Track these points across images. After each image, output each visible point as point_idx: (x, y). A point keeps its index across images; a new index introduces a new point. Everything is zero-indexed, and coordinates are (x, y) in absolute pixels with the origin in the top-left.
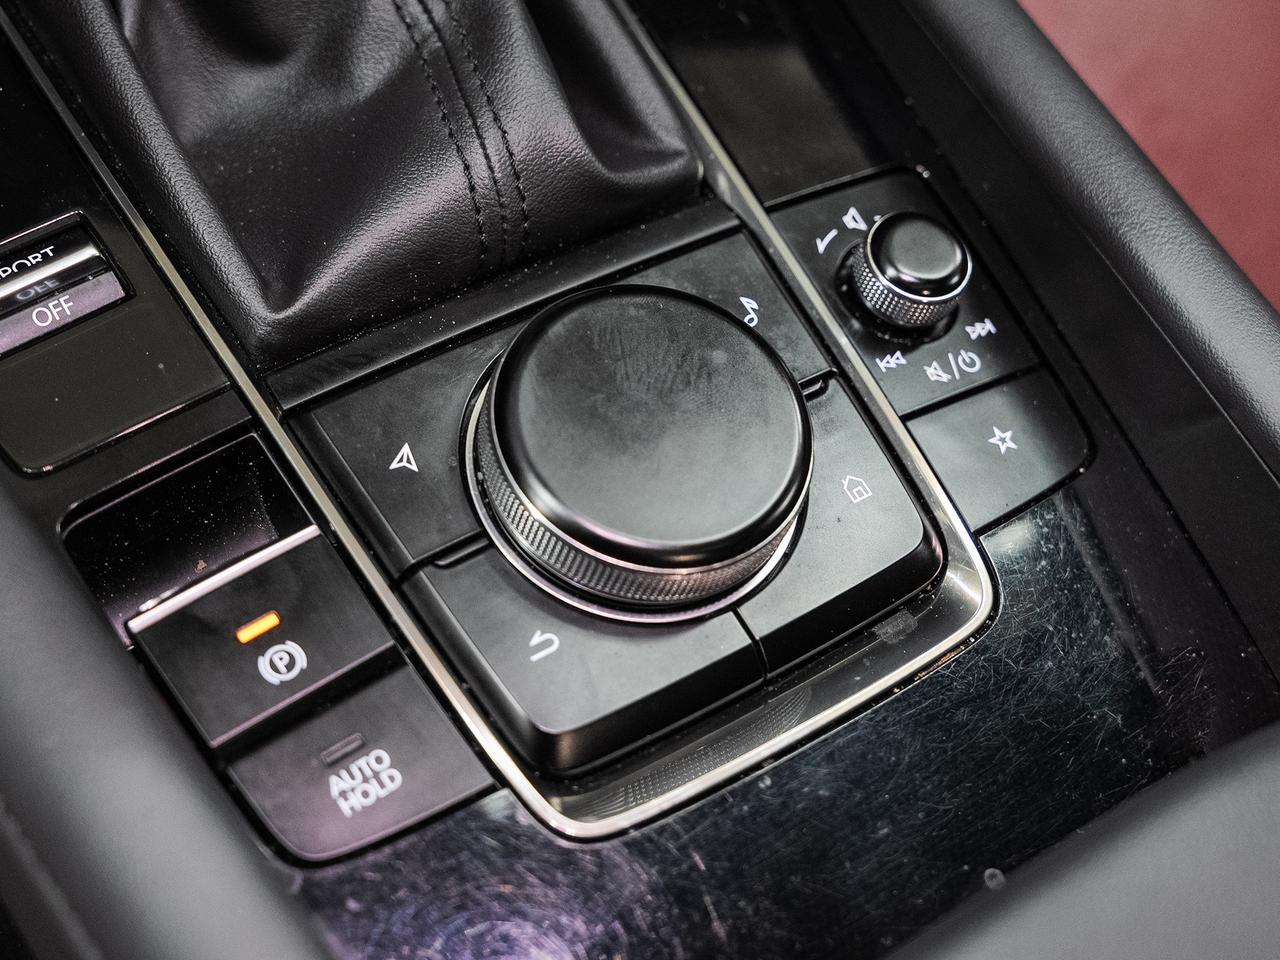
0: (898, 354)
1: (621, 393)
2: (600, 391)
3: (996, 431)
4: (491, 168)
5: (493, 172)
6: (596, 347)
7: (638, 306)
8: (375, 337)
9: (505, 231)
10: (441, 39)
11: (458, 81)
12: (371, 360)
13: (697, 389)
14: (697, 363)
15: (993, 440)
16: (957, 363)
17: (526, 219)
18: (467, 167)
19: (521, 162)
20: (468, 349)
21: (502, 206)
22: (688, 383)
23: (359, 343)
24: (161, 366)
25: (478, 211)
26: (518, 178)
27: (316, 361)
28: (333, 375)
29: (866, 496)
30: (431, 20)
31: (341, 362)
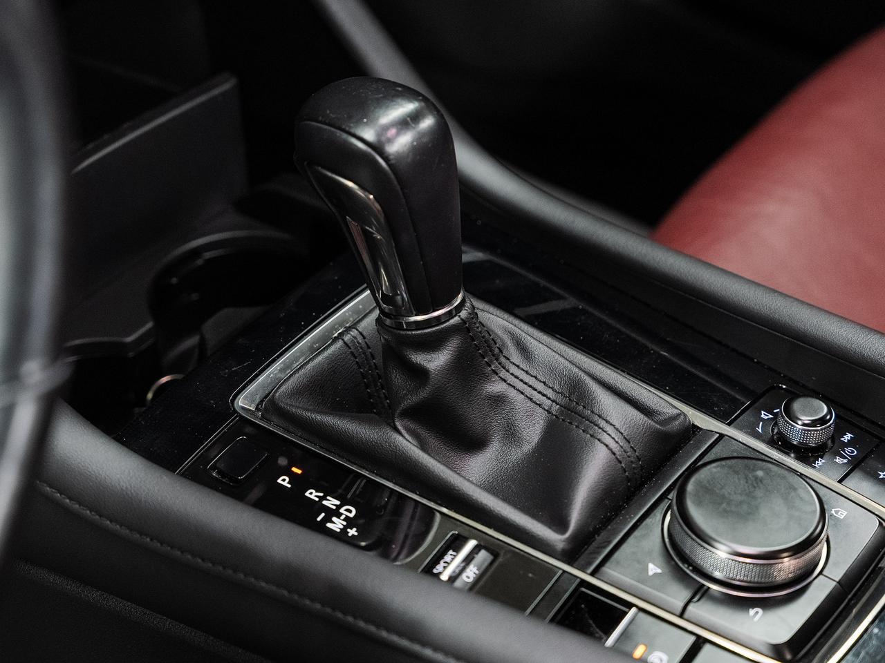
0: (820, 459)
1: (731, 500)
2: (722, 503)
3: (881, 473)
4: (617, 442)
5: (618, 443)
6: (710, 488)
7: (715, 467)
8: (604, 534)
9: (634, 468)
10: (557, 404)
11: (580, 416)
12: (610, 542)
13: (760, 488)
14: (753, 479)
15: (881, 477)
16: (846, 453)
17: (639, 460)
18: (607, 446)
19: (627, 435)
20: (648, 521)
21: (629, 457)
22: (755, 487)
23: (599, 539)
24: (530, 575)
25: (620, 462)
26: (629, 442)
27: (587, 552)
28: (599, 553)
29: (845, 514)
30: (549, 398)
31: (598, 548)
